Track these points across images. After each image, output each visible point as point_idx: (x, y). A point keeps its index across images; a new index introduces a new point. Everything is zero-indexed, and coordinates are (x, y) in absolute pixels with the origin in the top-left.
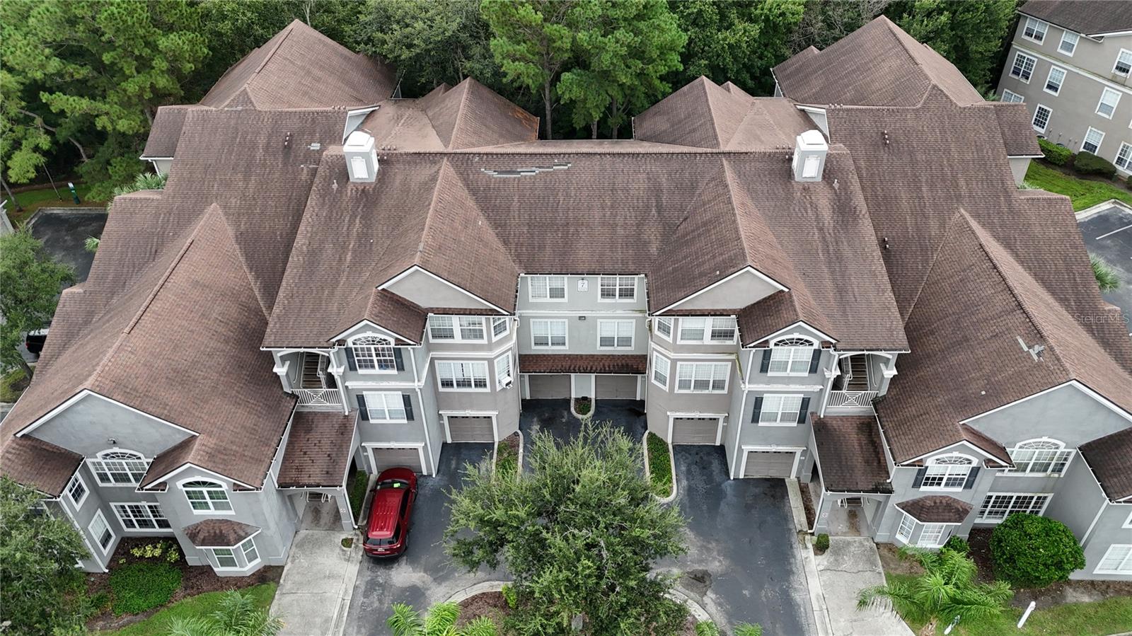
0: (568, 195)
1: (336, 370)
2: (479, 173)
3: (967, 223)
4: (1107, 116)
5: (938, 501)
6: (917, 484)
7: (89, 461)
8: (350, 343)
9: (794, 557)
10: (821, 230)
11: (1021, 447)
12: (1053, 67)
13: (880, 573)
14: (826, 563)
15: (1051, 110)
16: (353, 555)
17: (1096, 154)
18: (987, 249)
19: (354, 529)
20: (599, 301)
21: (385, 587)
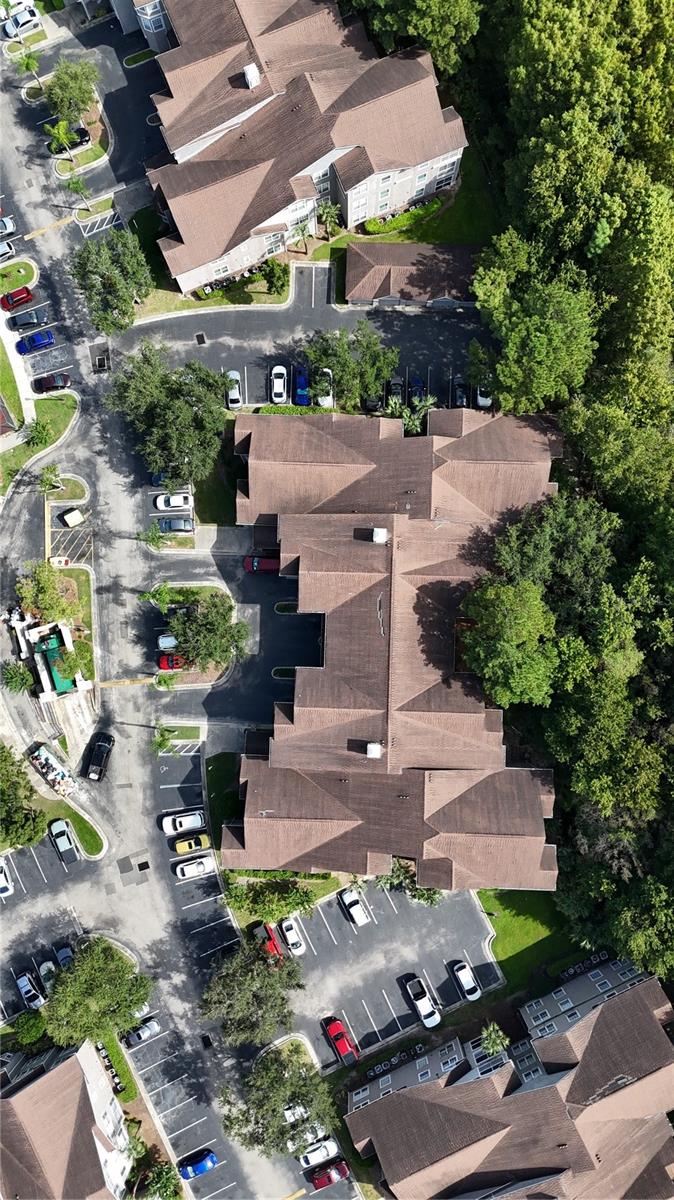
0: (366, 634)
3: (354, 821)
10: (336, 748)
14: (241, 732)
16: (249, 553)
21: (236, 567)
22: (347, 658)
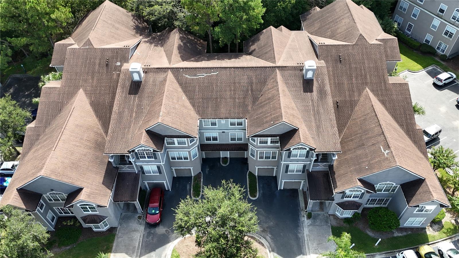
0: (217, 86)
1: (132, 160)
2: (182, 76)
3: (368, 95)
4: (434, 30)
5: (350, 203)
6: (343, 198)
7: (44, 195)
8: (136, 151)
9: (299, 220)
10: (312, 101)
11: (380, 185)
12: (415, 8)
13: (329, 226)
14: (310, 222)
15: (413, 25)
16: (142, 222)
17: (429, 44)
18: (374, 107)
19: (142, 212)
20: (229, 127)
21: (154, 234)
22: (237, 100)
